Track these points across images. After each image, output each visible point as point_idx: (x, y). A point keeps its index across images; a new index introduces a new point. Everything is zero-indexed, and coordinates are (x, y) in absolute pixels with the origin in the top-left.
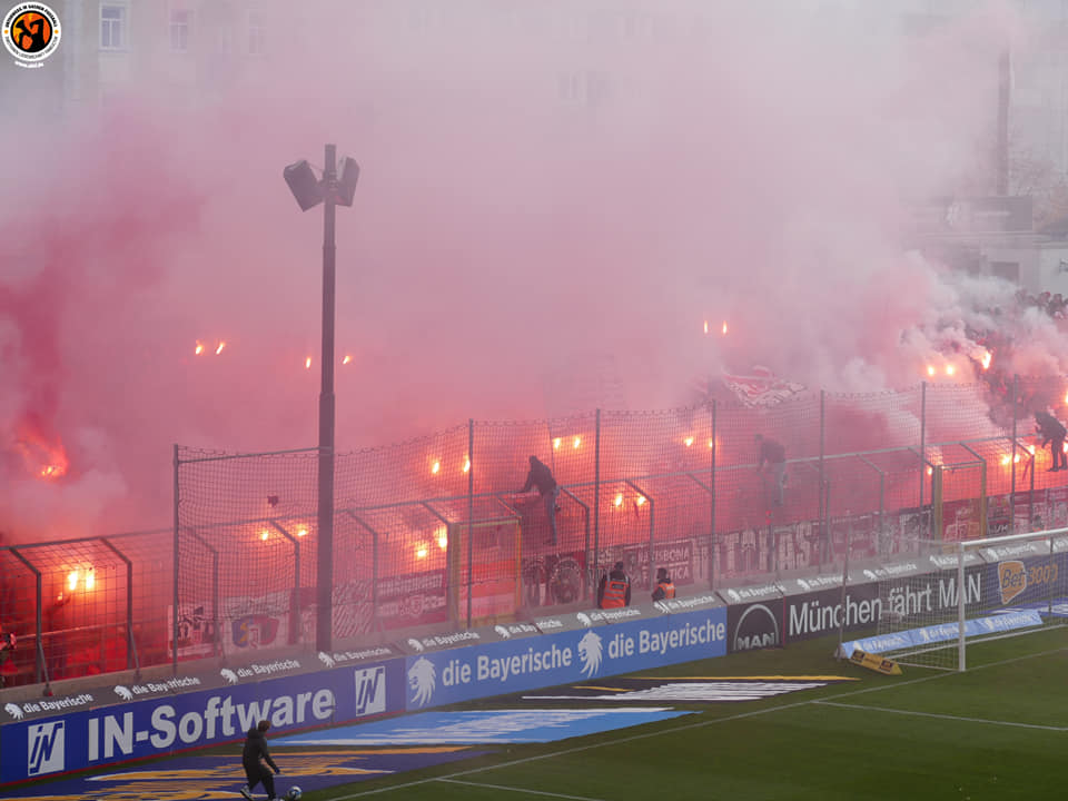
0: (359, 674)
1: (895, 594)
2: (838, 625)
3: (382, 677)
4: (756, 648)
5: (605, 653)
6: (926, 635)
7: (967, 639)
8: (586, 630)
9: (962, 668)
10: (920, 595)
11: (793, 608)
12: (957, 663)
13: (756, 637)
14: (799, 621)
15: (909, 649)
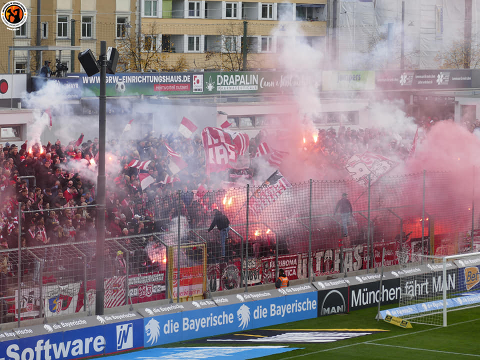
0: (118, 327)
1: (409, 285)
2: (378, 301)
3: (131, 328)
4: (333, 314)
5: (251, 316)
6: (426, 307)
7: (448, 309)
8: (241, 304)
9: (445, 325)
10: (422, 285)
11: (353, 292)
12: (442, 322)
13: (333, 308)
14: (357, 299)
15: (416, 315)
